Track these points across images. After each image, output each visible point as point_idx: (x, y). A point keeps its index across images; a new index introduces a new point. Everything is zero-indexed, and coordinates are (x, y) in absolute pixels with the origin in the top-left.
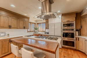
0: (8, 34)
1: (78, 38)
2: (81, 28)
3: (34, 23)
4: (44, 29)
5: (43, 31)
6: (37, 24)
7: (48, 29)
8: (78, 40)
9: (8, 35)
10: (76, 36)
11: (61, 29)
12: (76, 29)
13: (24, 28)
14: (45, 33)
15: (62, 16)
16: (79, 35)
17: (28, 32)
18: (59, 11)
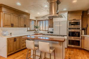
0: (11, 32)
1: (84, 37)
2: (87, 27)
3: (34, 20)
4: (47, 28)
5: (46, 31)
6: (38, 21)
7: (53, 27)
8: (84, 39)
9: (11, 34)
10: (82, 35)
11: (67, 27)
12: (82, 28)
13: (25, 26)
14: (48, 32)
15: (68, 13)
16: (85, 34)
17: (28, 30)
18: (65, 9)
